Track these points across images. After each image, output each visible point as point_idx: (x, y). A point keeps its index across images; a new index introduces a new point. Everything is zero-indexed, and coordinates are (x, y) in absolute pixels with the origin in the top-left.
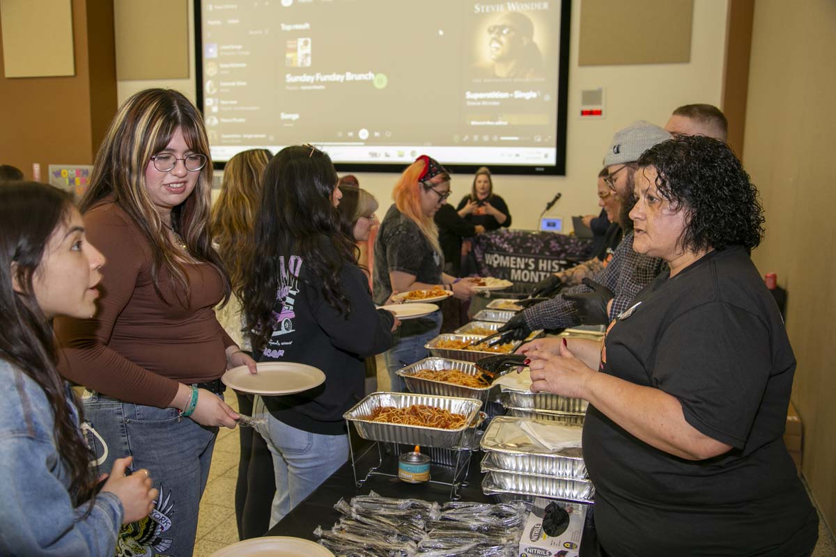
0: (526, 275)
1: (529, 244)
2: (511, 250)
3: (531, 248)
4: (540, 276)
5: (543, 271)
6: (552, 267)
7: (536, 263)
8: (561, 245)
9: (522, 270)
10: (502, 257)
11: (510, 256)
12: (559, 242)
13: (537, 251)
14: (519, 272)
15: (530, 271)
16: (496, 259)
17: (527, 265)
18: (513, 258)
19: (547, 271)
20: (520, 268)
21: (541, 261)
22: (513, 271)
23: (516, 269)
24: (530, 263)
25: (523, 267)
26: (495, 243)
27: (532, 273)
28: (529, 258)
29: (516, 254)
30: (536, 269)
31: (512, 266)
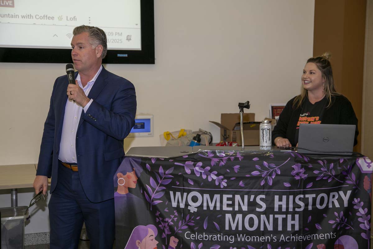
0: (251, 220)
1: (255, 173)
2: (224, 184)
3: (259, 178)
4: (276, 221)
5: (280, 212)
6: (296, 205)
7: (270, 203)
8: (307, 169)
9: (244, 214)
10: (207, 196)
11: (222, 193)
12: (304, 165)
13: (271, 183)
14: (239, 216)
15: (258, 215)
16: (195, 199)
17: (253, 205)
18: (225, 197)
19: (287, 212)
20: (240, 211)
21: (277, 197)
22: (228, 216)
23: (234, 214)
24: (258, 200)
25: (245, 208)
26: (193, 172)
27: (263, 217)
28: (257, 194)
29: (233, 189)
30: (269, 211)
31: (225, 208)
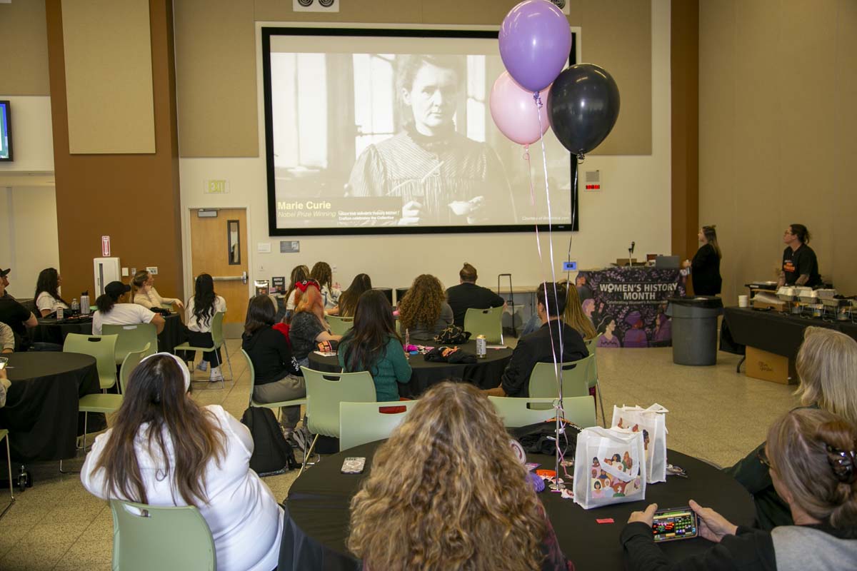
0: (635, 296)
1: (636, 275)
2: (623, 280)
3: (637, 278)
4: (645, 295)
5: (647, 291)
6: (653, 289)
7: (642, 287)
8: (659, 274)
9: (632, 293)
10: (616, 286)
11: (622, 284)
12: (657, 272)
13: (643, 279)
14: (630, 294)
15: (638, 293)
16: (611, 287)
17: (635, 289)
18: (624, 286)
19: (650, 292)
20: (630, 291)
21: (645, 285)
22: (625, 294)
23: (627, 293)
24: (638, 287)
25: (632, 290)
26: (610, 276)
27: (640, 294)
28: (637, 284)
29: (627, 282)
30: (642, 291)
31: (624, 290)
